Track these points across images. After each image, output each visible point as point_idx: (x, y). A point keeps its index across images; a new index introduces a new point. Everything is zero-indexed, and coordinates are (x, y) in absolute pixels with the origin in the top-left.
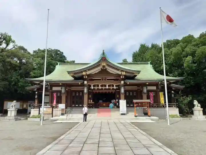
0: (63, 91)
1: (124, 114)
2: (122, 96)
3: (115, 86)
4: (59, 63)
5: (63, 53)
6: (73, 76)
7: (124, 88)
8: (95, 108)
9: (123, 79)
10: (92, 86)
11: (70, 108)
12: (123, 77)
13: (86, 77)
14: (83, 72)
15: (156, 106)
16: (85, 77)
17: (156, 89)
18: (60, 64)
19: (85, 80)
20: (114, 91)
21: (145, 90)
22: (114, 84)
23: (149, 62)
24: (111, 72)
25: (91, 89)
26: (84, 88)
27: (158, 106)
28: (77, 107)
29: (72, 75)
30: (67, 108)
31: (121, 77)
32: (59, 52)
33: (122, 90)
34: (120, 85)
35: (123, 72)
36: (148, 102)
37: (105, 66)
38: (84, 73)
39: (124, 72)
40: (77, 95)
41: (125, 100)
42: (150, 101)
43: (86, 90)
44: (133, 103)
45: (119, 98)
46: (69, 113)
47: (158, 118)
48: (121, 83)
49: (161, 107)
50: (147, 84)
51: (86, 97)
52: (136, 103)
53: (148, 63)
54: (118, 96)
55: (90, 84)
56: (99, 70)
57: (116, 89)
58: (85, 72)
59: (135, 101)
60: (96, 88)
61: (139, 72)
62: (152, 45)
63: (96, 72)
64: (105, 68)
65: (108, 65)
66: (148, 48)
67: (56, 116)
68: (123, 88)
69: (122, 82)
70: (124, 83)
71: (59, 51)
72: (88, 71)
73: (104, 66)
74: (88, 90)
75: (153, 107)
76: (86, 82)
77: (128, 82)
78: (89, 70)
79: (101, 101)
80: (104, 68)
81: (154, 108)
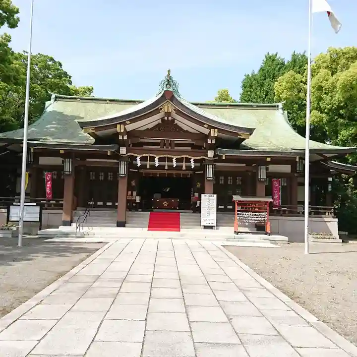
0: (68, 167)
1: (211, 227)
2: (209, 187)
3: (192, 160)
4: (53, 96)
5: (60, 65)
6: (92, 135)
7: (215, 167)
8: (142, 211)
9: (212, 147)
10: (138, 159)
11: (85, 209)
12: (214, 142)
13: (125, 138)
14: (118, 126)
15: (287, 212)
16: (123, 137)
17: (290, 172)
18: (56, 97)
19: (122, 144)
20: (191, 172)
21: (262, 175)
22: (190, 157)
23: (280, 105)
24: (185, 128)
25: (135, 167)
26: (118, 164)
27: (291, 212)
28: (100, 206)
29: (91, 131)
30: (76, 209)
31: (209, 141)
32: (50, 63)
33: (210, 173)
34: (204, 159)
35: (212, 130)
36: (266, 203)
37: (170, 113)
38: (120, 129)
39: (216, 130)
40: (102, 178)
41: (215, 196)
42: (272, 200)
43: (123, 170)
44: (233, 203)
45: (202, 191)
46: (82, 221)
47: (286, 239)
48: (207, 156)
49: (299, 213)
50: (269, 159)
51: (122, 187)
52: (240, 203)
53: (278, 106)
54: (199, 185)
55: (133, 155)
56: (157, 123)
57: (196, 169)
58: (122, 126)
59: (236, 198)
60: (148, 163)
61: (250, 131)
62: (294, 55)
63: (150, 126)
64: (170, 118)
65: (178, 112)
66: (283, 63)
67: (49, 227)
68: (210, 166)
69: (211, 154)
70: (215, 155)
71: (52, 59)
72: (129, 122)
73: (168, 114)
74: (129, 169)
75: (279, 214)
76: (123, 150)
77: (225, 153)
78: (132, 121)
79: (157, 196)
80: (168, 118)
81: (281, 216)
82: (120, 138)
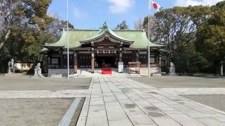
0: (75, 55)
2: (121, 60)
3: (115, 51)
9: (121, 47)
10: (98, 51)
12: (122, 45)
13: (93, 45)
14: (92, 42)
17: (147, 53)
18: (65, 30)
19: (92, 47)
20: (114, 55)
21: (137, 55)
24: (112, 41)
26: (91, 53)
31: (120, 45)
33: (121, 55)
34: (119, 51)
36: (139, 64)
39: (122, 42)
41: (123, 62)
43: (93, 55)
44: (129, 65)
45: (118, 61)
50: (139, 50)
51: (93, 61)
52: (131, 64)
53: (143, 31)
54: (117, 59)
55: (96, 50)
56: (103, 40)
57: (116, 54)
59: (130, 63)
60: (101, 53)
61: (133, 42)
64: (107, 38)
65: (110, 37)
68: (121, 53)
69: (121, 49)
75: (143, 67)
76: (93, 49)
77: (125, 49)
78: (96, 40)
82: (92, 45)
